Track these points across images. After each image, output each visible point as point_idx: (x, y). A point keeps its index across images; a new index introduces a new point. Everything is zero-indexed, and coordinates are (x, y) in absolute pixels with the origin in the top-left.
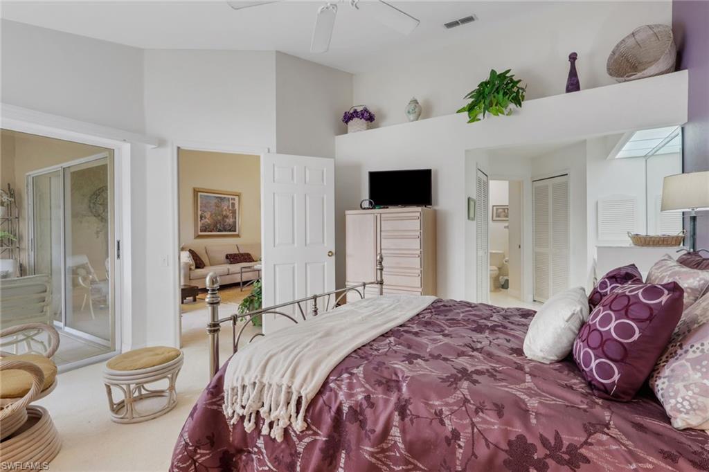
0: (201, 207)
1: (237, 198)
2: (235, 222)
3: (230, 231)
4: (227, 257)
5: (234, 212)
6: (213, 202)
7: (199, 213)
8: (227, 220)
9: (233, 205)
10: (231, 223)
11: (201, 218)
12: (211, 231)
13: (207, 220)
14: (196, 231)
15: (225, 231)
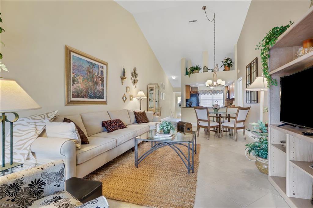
0: (73, 69)
1: (105, 66)
2: (103, 90)
3: (99, 98)
4: (103, 125)
5: (102, 80)
6: (86, 66)
7: (72, 76)
8: (98, 88)
9: (102, 72)
10: (100, 91)
11: (74, 81)
12: (83, 98)
13: (80, 85)
14: (68, 96)
15: (96, 97)
